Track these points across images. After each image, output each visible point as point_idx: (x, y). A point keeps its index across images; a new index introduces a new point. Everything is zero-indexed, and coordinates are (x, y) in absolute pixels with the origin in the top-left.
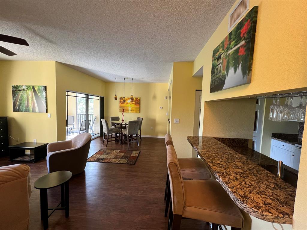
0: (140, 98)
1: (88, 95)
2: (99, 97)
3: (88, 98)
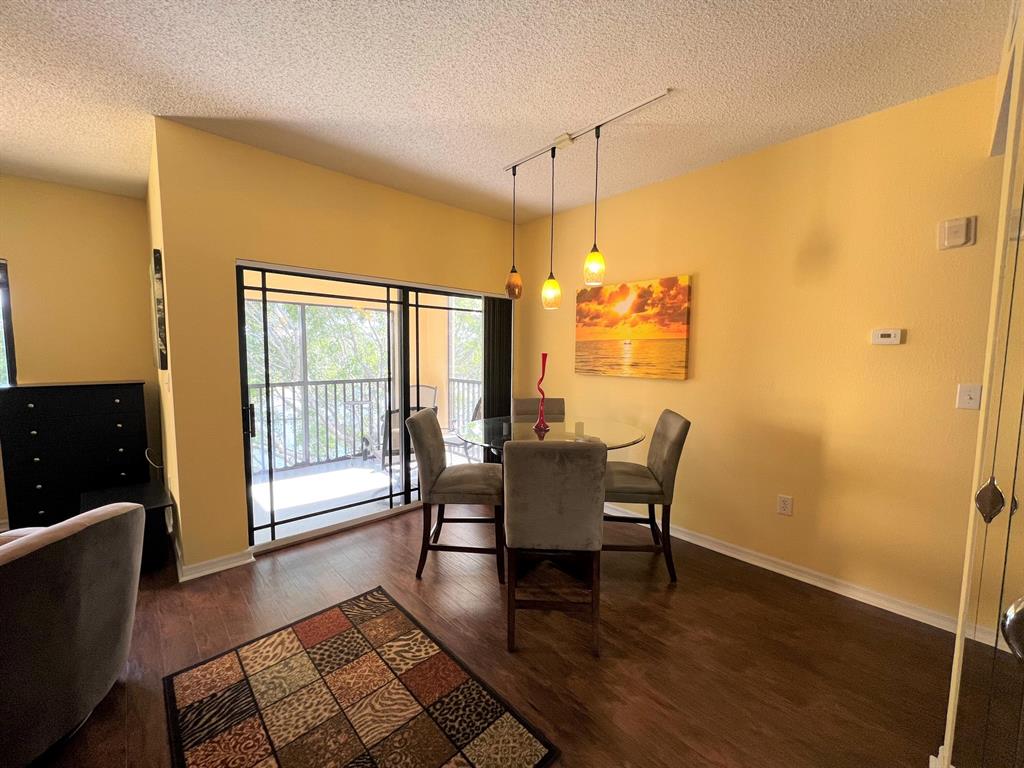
0: (691, 278)
1: (405, 291)
2: (479, 297)
3: (404, 304)
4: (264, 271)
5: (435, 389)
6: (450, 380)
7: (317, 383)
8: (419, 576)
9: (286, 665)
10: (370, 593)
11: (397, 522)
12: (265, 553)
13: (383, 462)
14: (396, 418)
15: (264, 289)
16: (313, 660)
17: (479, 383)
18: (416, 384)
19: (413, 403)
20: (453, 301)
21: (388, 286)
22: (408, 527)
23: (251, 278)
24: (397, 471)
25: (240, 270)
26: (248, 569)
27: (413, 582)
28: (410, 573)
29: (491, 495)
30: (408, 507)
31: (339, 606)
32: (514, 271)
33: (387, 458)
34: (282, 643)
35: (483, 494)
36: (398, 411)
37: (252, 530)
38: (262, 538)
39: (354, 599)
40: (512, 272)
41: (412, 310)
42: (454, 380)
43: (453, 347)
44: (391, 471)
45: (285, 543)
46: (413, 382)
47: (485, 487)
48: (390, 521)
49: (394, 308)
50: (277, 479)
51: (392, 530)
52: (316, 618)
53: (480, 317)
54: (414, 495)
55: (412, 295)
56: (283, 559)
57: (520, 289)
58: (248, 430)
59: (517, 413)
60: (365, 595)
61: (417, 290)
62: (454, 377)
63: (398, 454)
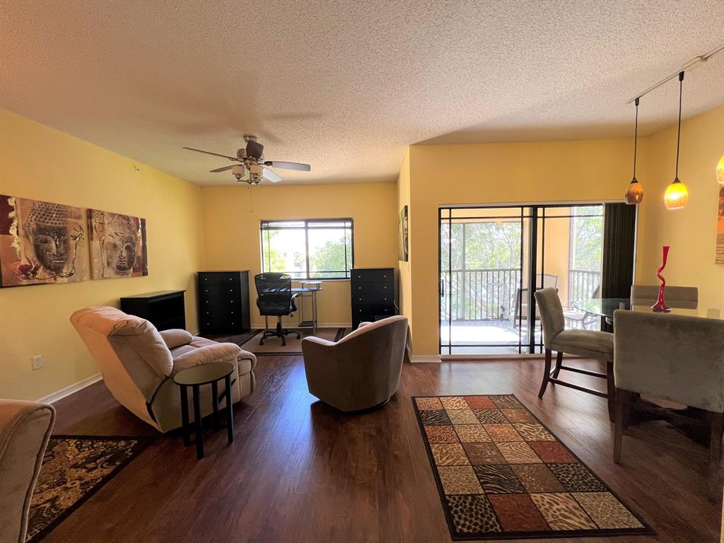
1: (535, 208)
2: (601, 204)
3: (534, 217)
4: (450, 209)
5: (557, 277)
6: (570, 271)
7: (470, 271)
8: (541, 396)
9: (462, 412)
10: (507, 396)
11: (524, 364)
12: (445, 360)
13: (515, 323)
14: (525, 295)
15: (450, 218)
16: (476, 415)
17: (598, 274)
18: (541, 273)
19: (538, 285)
20: (575, 210)
21: (522, 207)
22: (532, 368)
23: (445, 213)
24: (524, 331)
25: (440, 209)
26: (439, 364)
27: (536, 399)
28: (533, 394)
29: (603, 353)
30: (532, 356)
31: (489, 396)
32: (635, 181)
33: (518, 321)
34: (459, 402)
35: (597, 351)
36: (527, 289)
37: (440, 346)
38: (445, 351)
39: (498, 395)
40: (632, 182)
41: (540, 221)
42: (574, 271)
43: (574, 245)
44: (520, 330)
45: (456, 358)
46: (539, 271)
47: (597, 346)
48: (519, 361)
49: (527, 221)
50: (453, 325)
51: (520, 367)
52: (476, 397)
53: (602, 219)
54: (537, 349)
55: (540, 211)
56: (455, 366)
57: (642, 195)
58: (441, 293)
59: (636, 297)
60: (504, 396)
61: (544, 207)
62: (573, 269)
63: (526, 319)
